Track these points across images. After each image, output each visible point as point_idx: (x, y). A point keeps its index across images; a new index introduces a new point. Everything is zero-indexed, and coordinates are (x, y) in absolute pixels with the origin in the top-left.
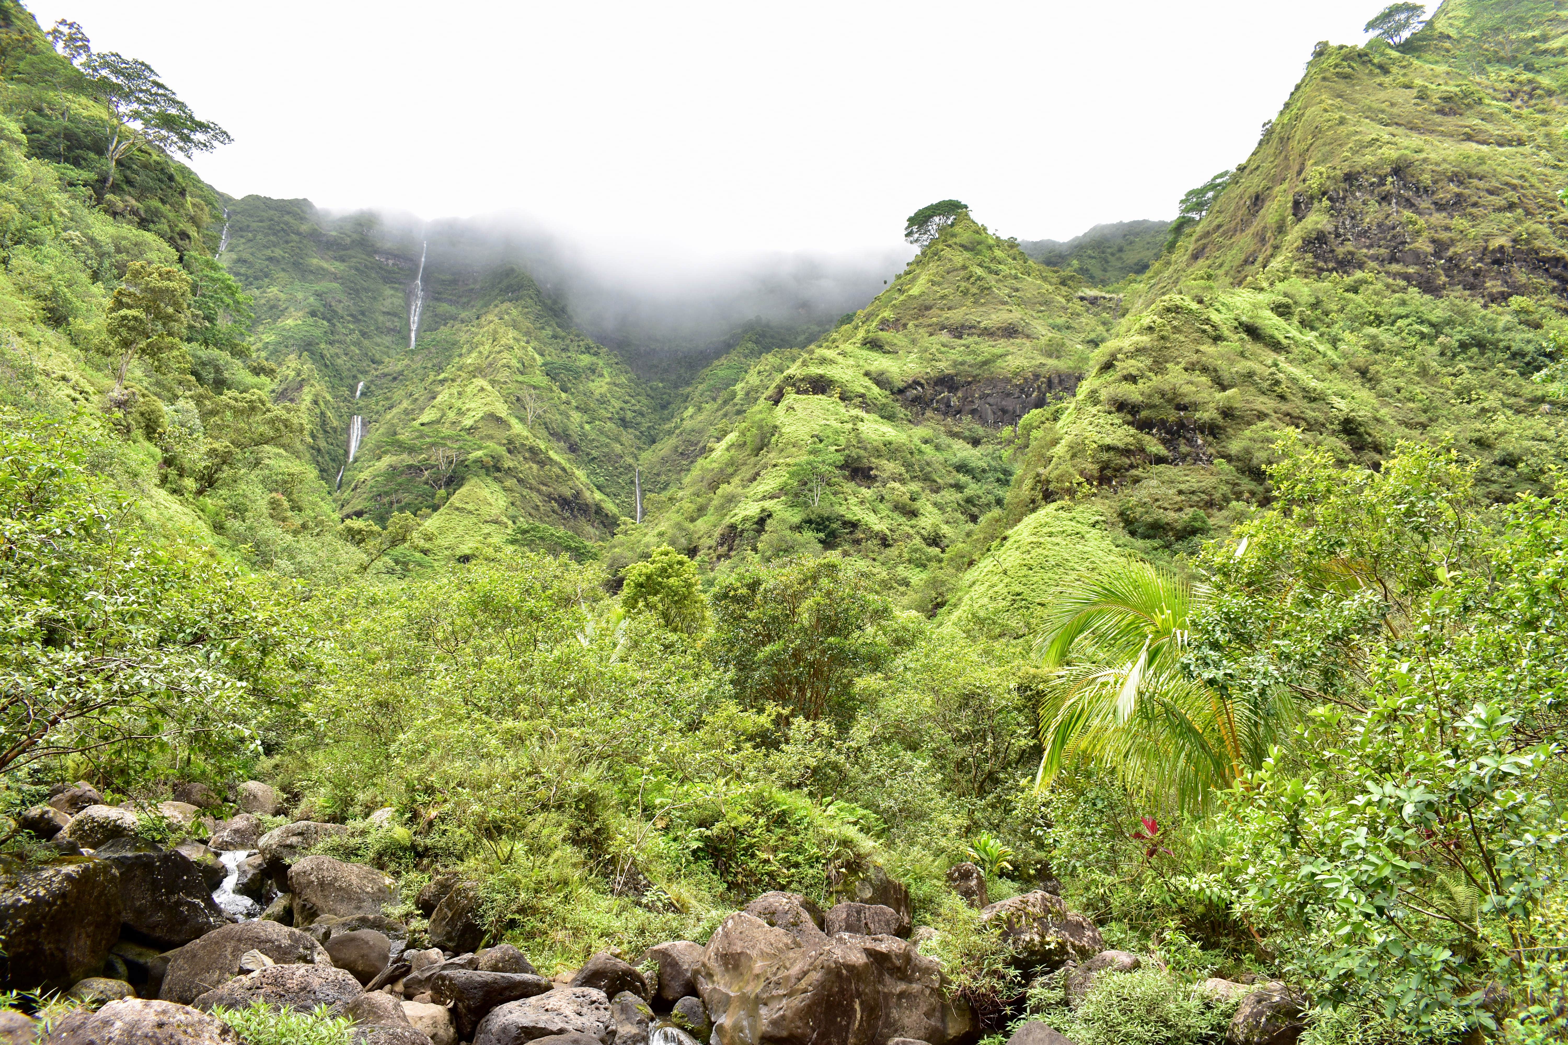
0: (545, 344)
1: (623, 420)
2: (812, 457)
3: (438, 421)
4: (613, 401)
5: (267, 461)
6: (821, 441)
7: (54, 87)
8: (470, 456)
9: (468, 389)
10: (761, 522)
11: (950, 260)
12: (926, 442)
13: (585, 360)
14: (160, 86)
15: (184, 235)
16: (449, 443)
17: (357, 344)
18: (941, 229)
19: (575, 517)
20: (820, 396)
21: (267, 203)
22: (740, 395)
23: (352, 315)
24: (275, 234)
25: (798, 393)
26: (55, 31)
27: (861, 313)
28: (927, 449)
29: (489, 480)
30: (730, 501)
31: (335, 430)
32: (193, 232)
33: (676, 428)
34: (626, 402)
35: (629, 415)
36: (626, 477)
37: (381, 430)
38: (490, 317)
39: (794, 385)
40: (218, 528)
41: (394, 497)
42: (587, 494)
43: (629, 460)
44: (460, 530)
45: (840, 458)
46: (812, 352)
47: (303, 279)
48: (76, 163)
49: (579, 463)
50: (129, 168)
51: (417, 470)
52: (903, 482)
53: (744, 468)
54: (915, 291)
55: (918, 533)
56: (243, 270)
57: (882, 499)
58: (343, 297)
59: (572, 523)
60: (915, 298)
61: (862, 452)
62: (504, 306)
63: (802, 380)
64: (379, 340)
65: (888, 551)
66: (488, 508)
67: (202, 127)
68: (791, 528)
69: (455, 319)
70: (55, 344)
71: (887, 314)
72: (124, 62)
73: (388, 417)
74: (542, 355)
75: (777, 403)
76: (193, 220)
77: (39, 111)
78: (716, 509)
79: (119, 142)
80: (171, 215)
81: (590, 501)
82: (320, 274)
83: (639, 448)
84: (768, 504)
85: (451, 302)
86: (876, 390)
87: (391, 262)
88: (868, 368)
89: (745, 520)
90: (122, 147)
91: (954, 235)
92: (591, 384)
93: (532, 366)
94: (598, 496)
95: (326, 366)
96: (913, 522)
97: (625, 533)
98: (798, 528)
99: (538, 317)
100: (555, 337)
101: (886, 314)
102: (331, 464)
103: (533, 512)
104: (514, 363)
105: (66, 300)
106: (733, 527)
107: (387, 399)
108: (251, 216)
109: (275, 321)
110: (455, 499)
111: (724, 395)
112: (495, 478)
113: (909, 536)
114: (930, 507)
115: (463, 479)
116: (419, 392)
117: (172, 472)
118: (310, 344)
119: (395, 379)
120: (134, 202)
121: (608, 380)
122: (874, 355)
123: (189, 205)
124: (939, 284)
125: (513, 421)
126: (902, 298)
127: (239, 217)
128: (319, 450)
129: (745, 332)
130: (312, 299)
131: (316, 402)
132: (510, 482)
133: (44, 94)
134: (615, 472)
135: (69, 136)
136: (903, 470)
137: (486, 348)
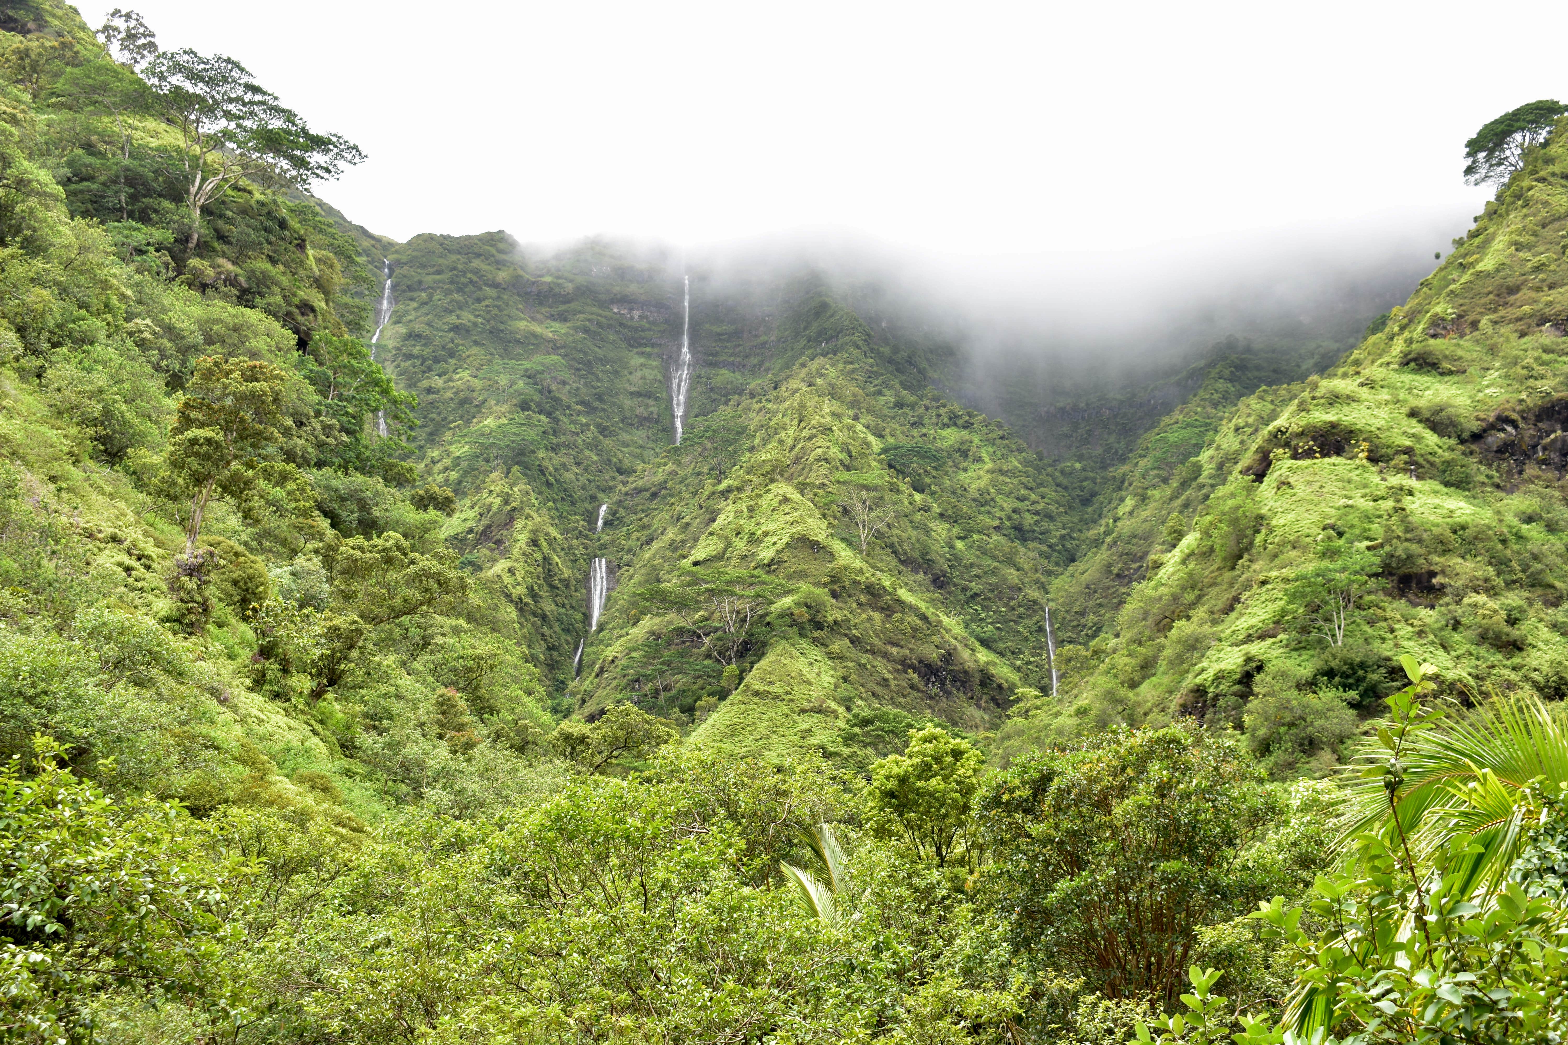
0: (884, 418)
1: (1018, 528)
2: (1326, 563)
3: (720, 557)
4: (999, 499)
5: (440, 640)
6: (1340, 534)
7: (108, 110)
8: (773, 608)
9: (764, 502)
10: (1246, 679)
11: (1546, 204)
12: (1529, 520)
13: (951, 436)
14: (256, 90)
15: (307, 308)
16: (737, 590)
17: (594, 446)
18: (1527, 153)
19: (948, 693)
20: (1334, 459)
21: (446, 244)
22: (1208, 469)
23: (583, 403)
24: (460, 290)
25: (1295, 456)
26: (106, 28)
27: (1398, 312)
28: (1533, 531)
29: (804, 644)
30: (1193, 648)
31: (566, 583)
32: (319, 302)
33: (1107, 533)
34: (1022, 499)
35: (1029, 519)
36: (1030, 622)
37: (637, 578)
38: (794, 384)
39: (1287, 444)
40: (348, 747)
41: (659, 683)
42: (965, 654)
43: (1034, 593)
44: (763, 728)
45: (1375, 560)
46: (1315, 387)
47: (506, 353)
48: (144, 218)
49: (947, 605)
50: (221, 216)
51: (695, 636)
52: (1492, 591)
53: (1214, 591)
54: (1487, 264)
55: (1526, 678)
56: (416, 350)
57: (1456, 625)
58: (565, 375)
59: (944, 703)
60: (1488, 275)
61: (1414, 548)
62: (815, 365)
63: (1302, 434)
64: (626, 437)
65: (1471, 715)
66: (805, 688)
67: (319, 143)
68: (1299, 687)
69: (740, 392)
70: (109, 489)
71: (1442, 308)
72: (201, 61)
73: (647, 555)
74: (881, 436)
75: (1260, 477)
76: (319, 284)
77: (89, 148)
78: (1171, 663)
79: (204, 180)
80: (285, 281)
81: (970, 665)
82: (532, 343)
83: (1049, 573)
84: (1256, 649)
85: (733, 367)
86: (1431, 439)
87: (636, 314)
88: (1414, 402)
89: (1219, 677)
90: (208, 187)
91: (1549, 161)
92: (962, 476)
93: (863, 455)
94: (983, 656)
95: (549, 485)
96: (1516, 660)
97: (1026, 714)
98: (1311, 685)
99: (871, 376)
100: (899, 405)
101: (1438, 309)
102: (564, 636)
103: (878, 690)
104: (835, 453)
105: (125, 423)
106: (1200, 691)
107: (643, 528)
108: (423, 266)
109: (468, 422)
110: (752, 679)
111: (1181, 472)
112: (815, 640)
113: (1510, 686)
114: (1545, 632)
115: (764, 644)
116: (691, 514)
117: (272, 667)
118: (521, 453)
119: (654, 495)
120: (230, 266)
121: (990, 465)
122: (1422, 380)
123: (311, 262)
124: (1529, 247)
125: (838, 546)
126: (1466, 278)
127: (405, 270)
128: (544, 617)
129: (1212, 364)
130: (521, 384)
131: (534, 543)
132: (839, 645)
133: (94, 122)
134: (1011, 616)
135: (132, 180)
136: (1491, 571)
137: (789, 434)
